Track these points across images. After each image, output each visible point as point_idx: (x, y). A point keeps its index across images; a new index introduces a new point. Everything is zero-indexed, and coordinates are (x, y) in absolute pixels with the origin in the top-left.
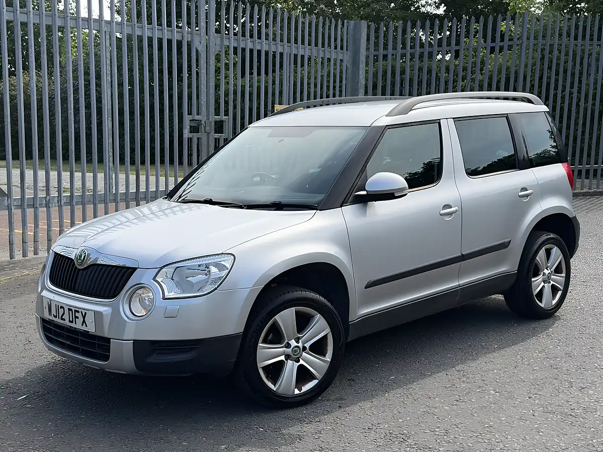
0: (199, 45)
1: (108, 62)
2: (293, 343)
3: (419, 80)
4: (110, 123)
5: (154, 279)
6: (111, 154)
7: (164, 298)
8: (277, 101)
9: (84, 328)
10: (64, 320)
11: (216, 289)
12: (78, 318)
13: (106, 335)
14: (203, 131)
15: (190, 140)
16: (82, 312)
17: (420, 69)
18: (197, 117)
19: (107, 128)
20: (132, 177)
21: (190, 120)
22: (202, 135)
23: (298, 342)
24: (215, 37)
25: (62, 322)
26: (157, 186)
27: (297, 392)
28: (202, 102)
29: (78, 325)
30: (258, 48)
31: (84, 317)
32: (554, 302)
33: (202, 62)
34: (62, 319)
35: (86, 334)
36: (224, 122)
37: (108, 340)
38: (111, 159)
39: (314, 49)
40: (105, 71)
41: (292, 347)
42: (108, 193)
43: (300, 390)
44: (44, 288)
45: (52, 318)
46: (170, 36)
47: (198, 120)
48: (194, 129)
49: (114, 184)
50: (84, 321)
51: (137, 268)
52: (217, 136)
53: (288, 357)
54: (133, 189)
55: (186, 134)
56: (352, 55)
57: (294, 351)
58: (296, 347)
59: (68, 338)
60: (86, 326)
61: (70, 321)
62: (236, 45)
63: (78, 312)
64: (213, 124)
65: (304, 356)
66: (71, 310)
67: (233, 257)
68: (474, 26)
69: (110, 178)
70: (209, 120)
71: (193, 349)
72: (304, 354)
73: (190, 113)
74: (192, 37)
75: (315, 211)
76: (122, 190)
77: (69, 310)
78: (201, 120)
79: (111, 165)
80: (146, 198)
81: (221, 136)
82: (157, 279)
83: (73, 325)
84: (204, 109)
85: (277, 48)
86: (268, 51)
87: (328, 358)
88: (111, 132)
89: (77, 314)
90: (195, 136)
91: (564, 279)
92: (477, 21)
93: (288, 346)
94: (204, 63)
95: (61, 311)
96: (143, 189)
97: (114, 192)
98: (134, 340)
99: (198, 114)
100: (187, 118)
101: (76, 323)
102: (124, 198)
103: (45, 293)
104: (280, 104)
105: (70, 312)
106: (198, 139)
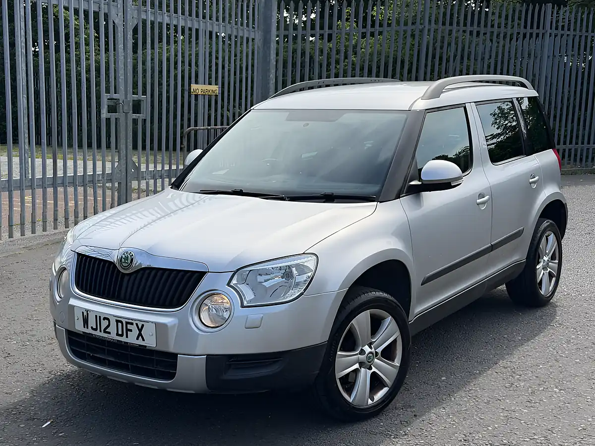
0: (116, 17)
1: (23, 33)
2: (367, 349)
3: (294, 62)
4: (25, 101)
5: (229, 284)
6: (27, 135)
7: (243, 306)
8: (193, 80)
9: (140, 342)
10: (109, 333)
11: (302, 294)
12: (131, 331)
13: (172, 349)
14: (121, 111)
15: (108, 120)
16: (137, 324)
17: (295, 51)
18: (115, 96)
19: (22, 106)
20: (49, 162)
21: (108, 99)
22: (120, 115)
23: (371, 348)
24: (131, 9)
25: (106, 335)
26: (75, 171)
27: (370, 402)
28: (120, 80)
29: (132, 339)
30: (175, 23)
31: (140, 330)
32: (551, 288)
33: (119, 37)
34: (105, 332)
35: (142, 349)
36: (142, 102)
37: (174, 356)
38: (27, 141)
39: (228, 26)
40: (20, 43)
41: (367, 353)
42: (24, 178)
43: (372, 399)
44: (71, 295)
45: (89, 331)
46: (87, 6)
47: (116, 99)
48: (112, 109)
49: (30, 169)
50: (140, 335)
51: (206, 272)
52: (135, 116)
53: (361, 364)
54: (50, 174)
55: (104, 114)
56: (262, 34)
57: (368, 358)
58: (371, 353)
59: (110, 353)
60: (143, 340)
61: (118, 334)
62: (153, 19)
63: (132, 324)
64: (131, 104)
65: (376, 362)
66: (121, 322)
67: (315, 257)
68: (346, 11)
69: (26, 162)
70: (127, 99)
71: (274, 362)
72: (376, 360)
73: (108, 91)
74: (109, 9)
75: (375, 203)
76: (38, 175)
77: (117, 321)
78: (119, 99)
79: (27, 147)
80: (63, 183)
81: (139, 116)
82: (231, 284)
83: (123, 339)
84: (122, 87)
85: (193, 24)
86: (184, 27)
87: (397, 363)
88: (26, 112)
89: (129, 327)
90: (113, 116)
91: (557, 265)
92: (349, 5)
93: (362, 352)
94: (121, 37)
95: (104, 324)
96: (60, 173)
97: (30, 178)
98: (207, 355)
99: (115, 93)
100: (105, 97)
101: (127, 337)
102: (41, 183)
103: (72, 302)
104: (197, 82)
105: (120, 324)
106: (116, 119)
